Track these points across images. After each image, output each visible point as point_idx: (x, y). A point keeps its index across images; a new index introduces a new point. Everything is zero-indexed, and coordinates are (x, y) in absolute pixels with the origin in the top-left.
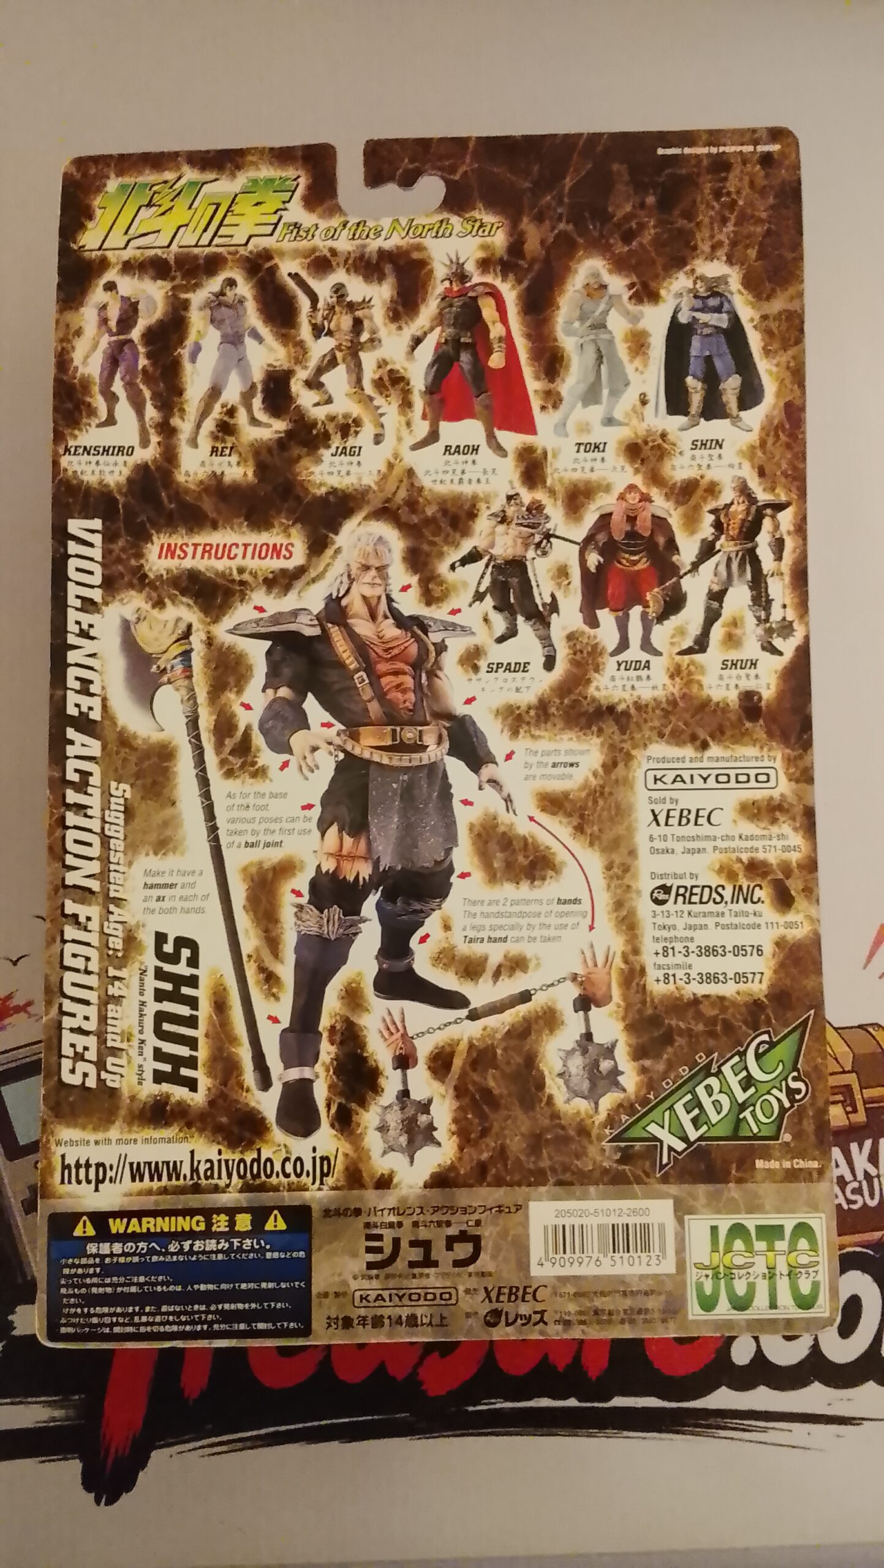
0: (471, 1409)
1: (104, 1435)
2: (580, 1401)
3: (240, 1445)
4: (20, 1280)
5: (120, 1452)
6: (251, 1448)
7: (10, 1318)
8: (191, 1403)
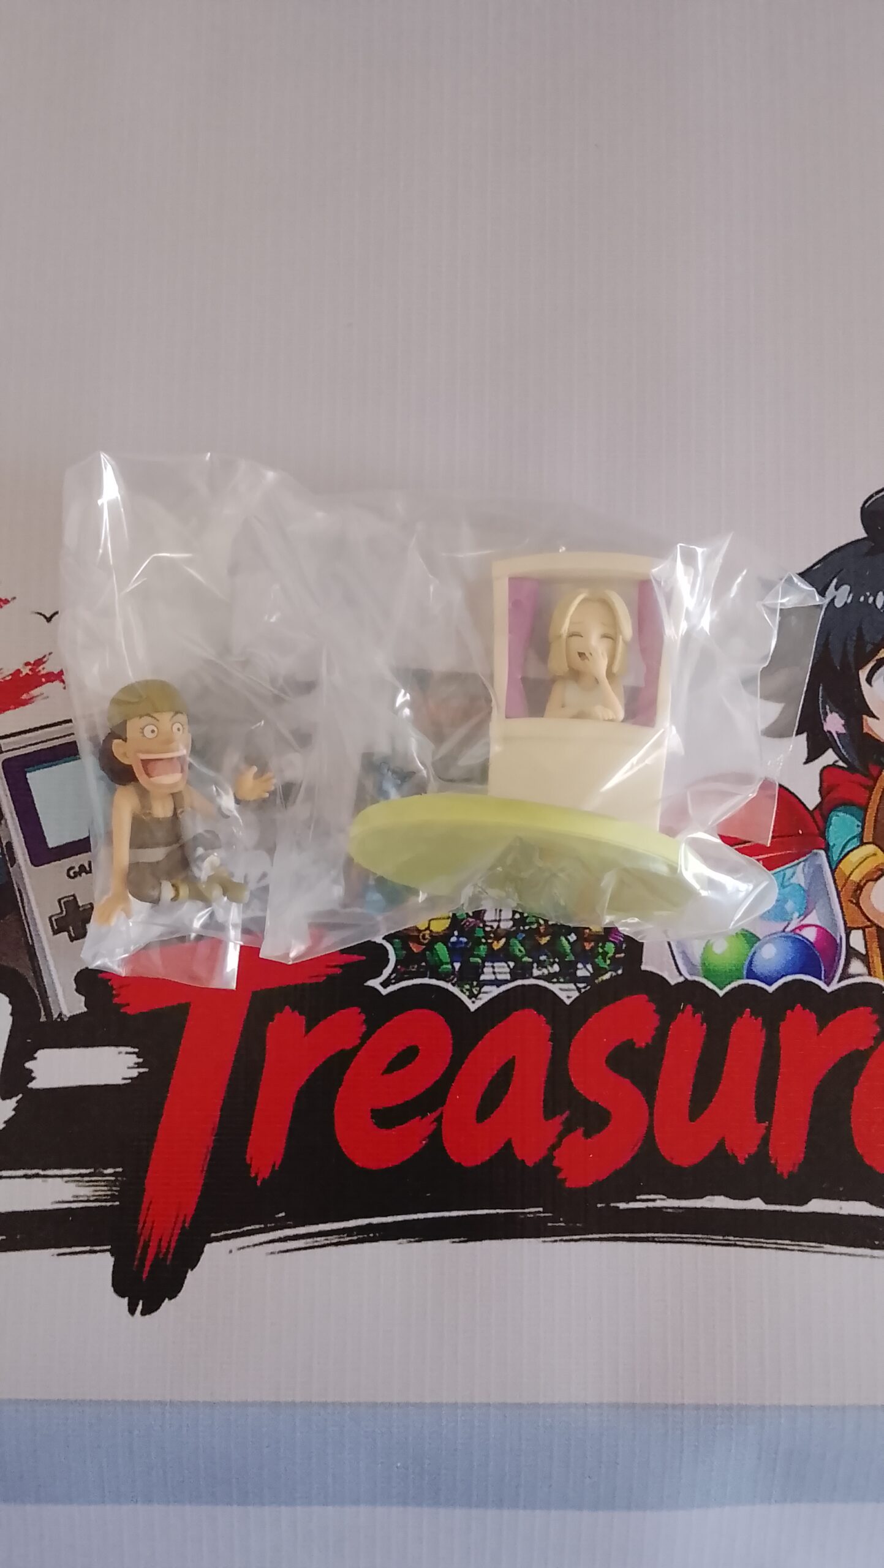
0: (622, 1206)
1: (145, 1222)
2: (766, 1203)
3: (321, 1240)
4: (43, 1019)
5: (164, 1244)
6: (336, 1244)
7: (28, 1065)
8: (259, 1184)
